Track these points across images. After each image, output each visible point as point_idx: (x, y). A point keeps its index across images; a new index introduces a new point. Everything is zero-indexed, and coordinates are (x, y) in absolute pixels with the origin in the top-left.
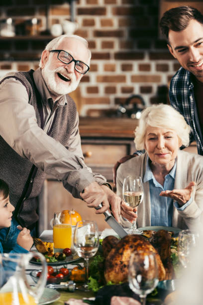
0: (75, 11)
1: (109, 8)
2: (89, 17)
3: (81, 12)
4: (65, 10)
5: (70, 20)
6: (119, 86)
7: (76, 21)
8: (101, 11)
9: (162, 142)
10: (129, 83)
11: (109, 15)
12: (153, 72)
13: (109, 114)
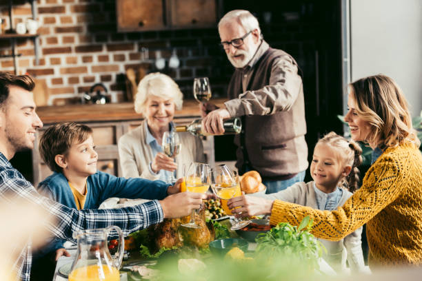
0: (36, 11)
1: (68, 6)
2: (49, 15)
3: (42, 11)
4: (27, 10)
5: (33, 19)
6: (81, 76)
7: (38, 19)
8: (60, 10)
9: (163, 109)
10: (90, 74)
11: (68, 12)
12: (111, 62)
13: (74, 102)
